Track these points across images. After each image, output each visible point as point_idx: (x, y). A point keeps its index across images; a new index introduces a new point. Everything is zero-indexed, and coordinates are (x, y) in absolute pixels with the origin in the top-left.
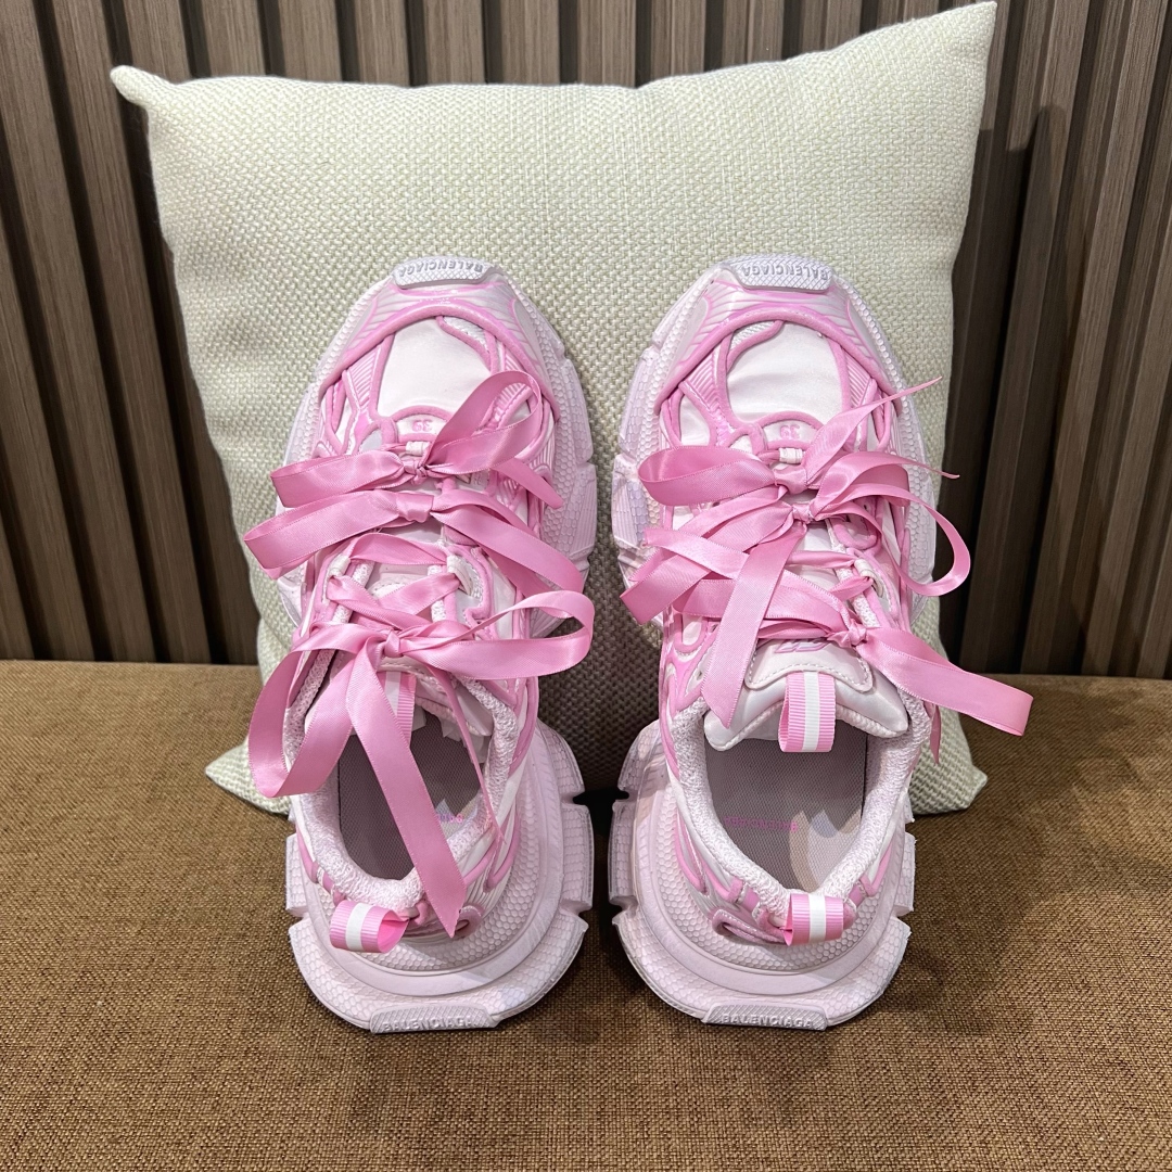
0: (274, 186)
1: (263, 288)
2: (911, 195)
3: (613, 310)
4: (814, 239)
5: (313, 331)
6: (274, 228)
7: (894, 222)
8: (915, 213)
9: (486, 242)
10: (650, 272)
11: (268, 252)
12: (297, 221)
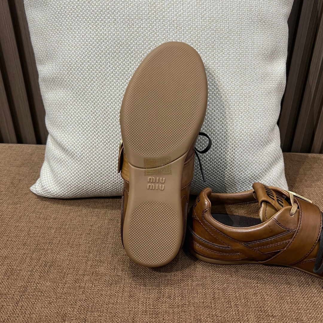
1: (53, 9)
3: (175, 17)
5: (70, 24)
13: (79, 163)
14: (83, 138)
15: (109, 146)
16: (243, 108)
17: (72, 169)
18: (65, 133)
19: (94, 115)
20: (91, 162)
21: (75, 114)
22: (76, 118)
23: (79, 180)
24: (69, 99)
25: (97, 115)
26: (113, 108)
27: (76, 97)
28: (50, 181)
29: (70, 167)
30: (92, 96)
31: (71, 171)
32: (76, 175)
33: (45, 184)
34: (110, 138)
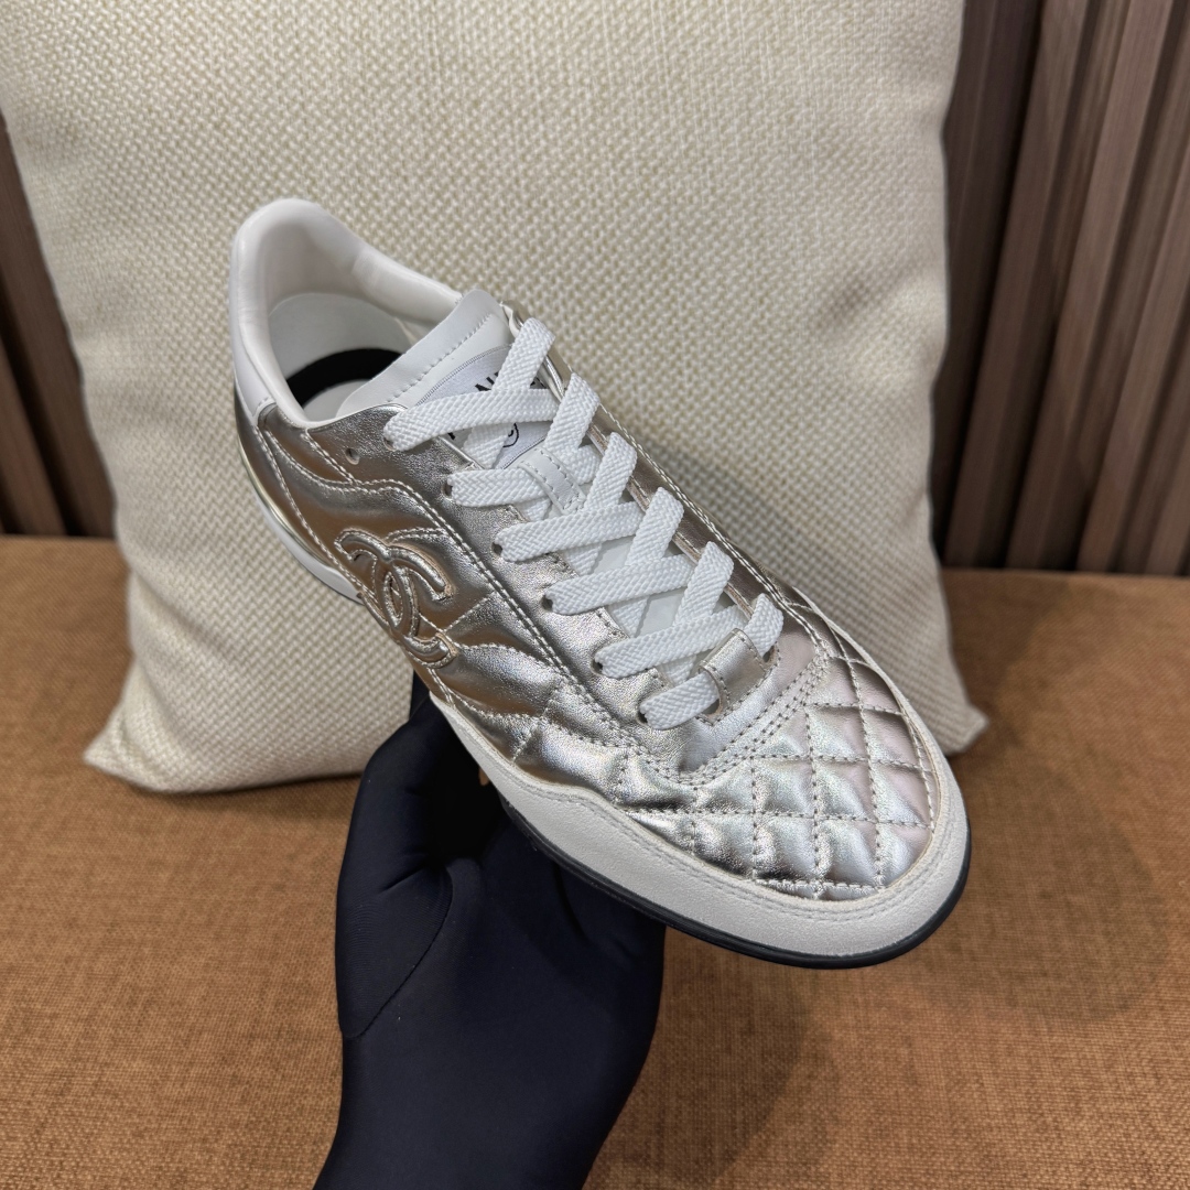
0: (106, 26)
1: (101, 154)
2: (891, 27)
3: (521, 167)
4: (767, 79)
5: (165, 203)
6: (108, 77)
7: (868, 60)
8: (894, 50)
9: (361, 83)
10: (565, 121)
11: (102, 108)
12: (136, 69)
17: (221, 689)
20: (284, 666)
22: (216, 519)
23: (247, 725)
24: (189, 457)
29: (215, 683)
31: (220, 696)
32: (238, 709)
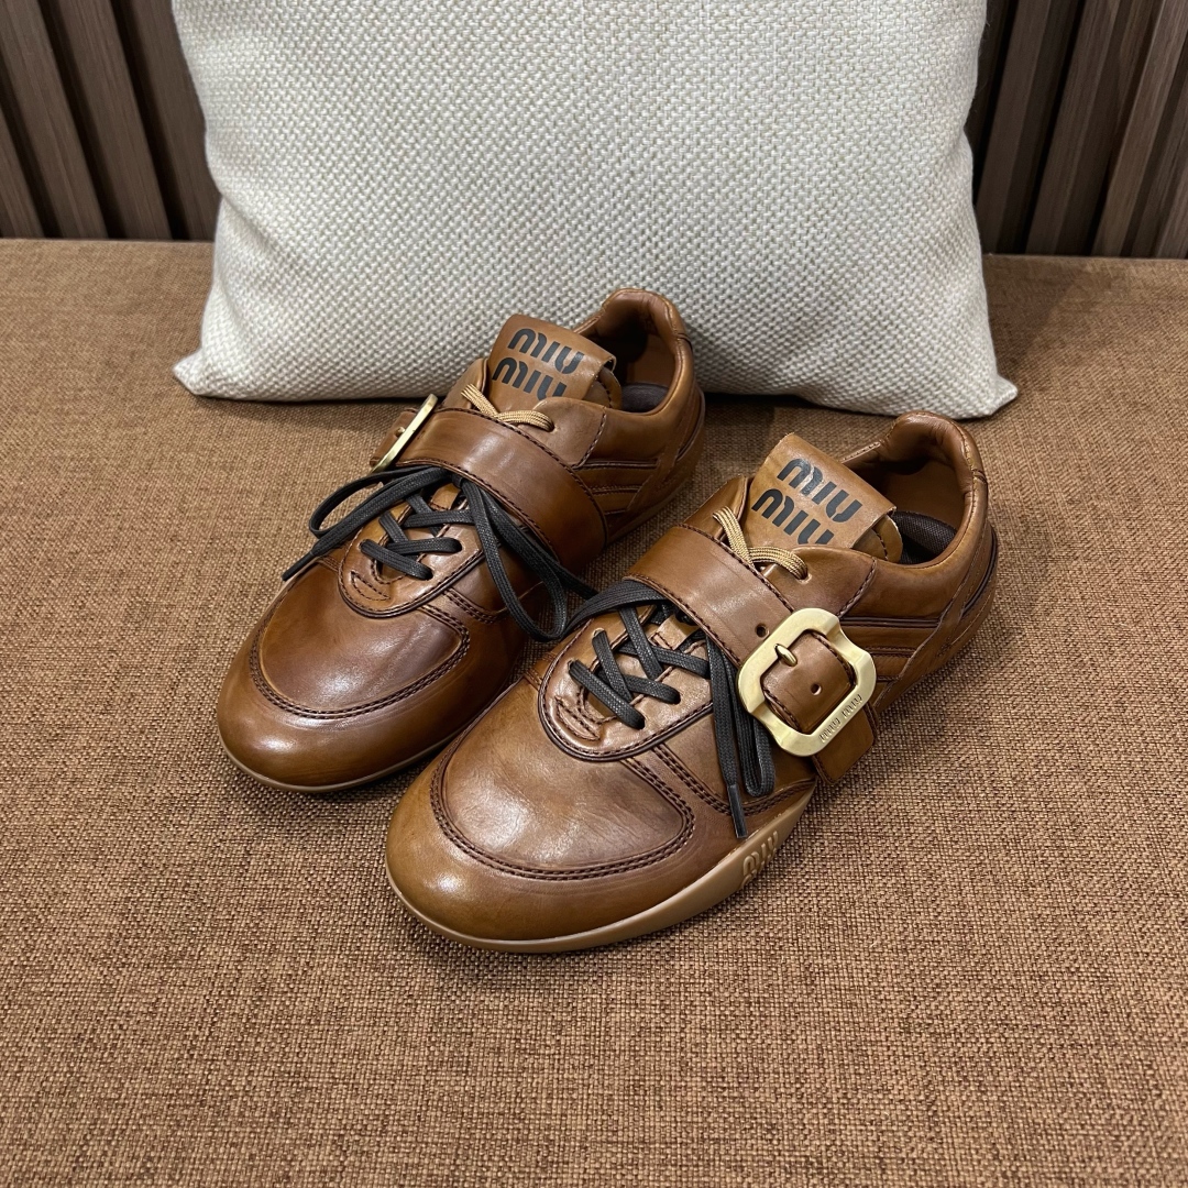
13: (316, 285)
14: (325, 202)
15: (408, 225)
16: (844, 81)
18: (267, 187)
19: (354, 119)
20: (355, 281)
21: (295, 118)
23: (321, 341)
24: (272, 67)
25: (366, 119)
26: (413, 90)
27: (294, 58)
28: (231, 349)
29: (292, 300)
30: (344, 52)
32: (312, 324)
33: (216, 358)
34: (410, 199)
